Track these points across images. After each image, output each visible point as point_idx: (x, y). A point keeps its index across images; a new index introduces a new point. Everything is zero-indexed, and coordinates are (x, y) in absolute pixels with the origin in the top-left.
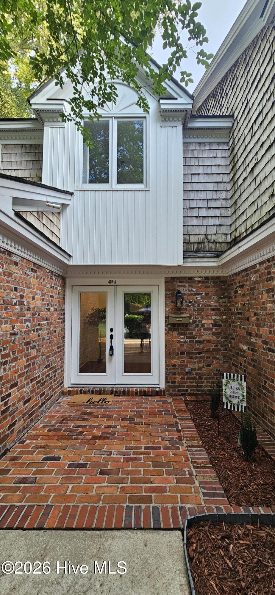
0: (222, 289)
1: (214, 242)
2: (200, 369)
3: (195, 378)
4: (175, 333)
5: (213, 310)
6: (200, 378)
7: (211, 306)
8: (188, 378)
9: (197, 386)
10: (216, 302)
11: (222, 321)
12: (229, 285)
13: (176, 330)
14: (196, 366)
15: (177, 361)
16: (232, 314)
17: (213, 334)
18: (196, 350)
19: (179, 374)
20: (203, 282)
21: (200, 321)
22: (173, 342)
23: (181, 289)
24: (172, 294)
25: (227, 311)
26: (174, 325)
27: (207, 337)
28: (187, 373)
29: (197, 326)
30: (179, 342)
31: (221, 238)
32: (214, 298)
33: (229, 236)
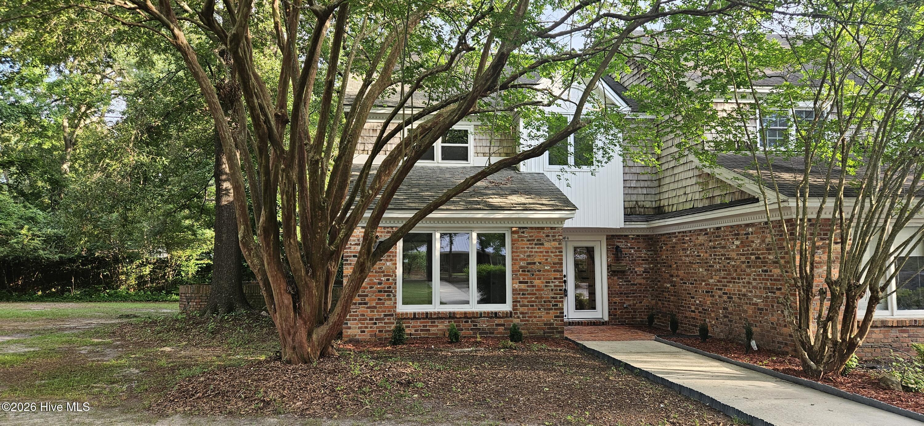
0: (649, 245)
1: (643, 207)
2: (634, 305)
3: (631, 312)
4: (616, 278)
5: (643, 260)
6: (635, 312)
7: (641, 257)
8: (626, 312)
9: (633, 318)
10: (645, 254)
11: (650, 268)
12: (655, 242)
13: (616, 275)
14: (631, 302)
15: (617, 299)
16: (658, 263)
17: (643, 278)
18: (631, 290)
19: (619, 309)
20: (636, 239)
21: (634, 269)
22: (614, 285)
23: (618, 244)
24: (613, 248)
25: (654, 261)
26: (614, 272)
27: (639, 280)
28: (625, 308)
29: (632, 272)
30: (619, 285)
31: (648, 204)
32: (644, 251)
33: (654, 203)
